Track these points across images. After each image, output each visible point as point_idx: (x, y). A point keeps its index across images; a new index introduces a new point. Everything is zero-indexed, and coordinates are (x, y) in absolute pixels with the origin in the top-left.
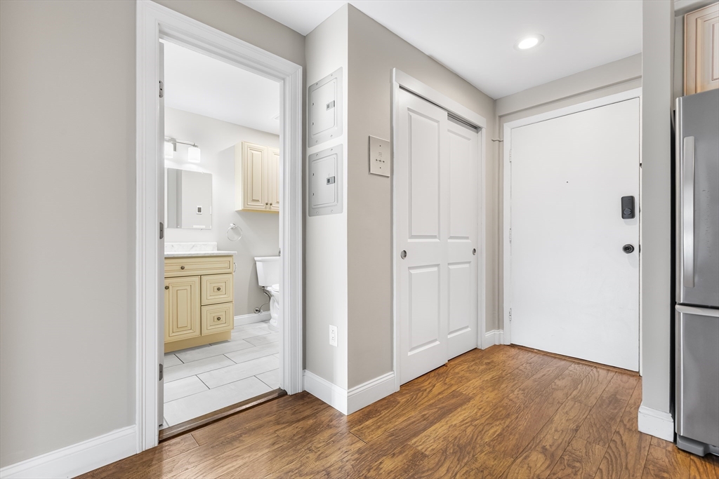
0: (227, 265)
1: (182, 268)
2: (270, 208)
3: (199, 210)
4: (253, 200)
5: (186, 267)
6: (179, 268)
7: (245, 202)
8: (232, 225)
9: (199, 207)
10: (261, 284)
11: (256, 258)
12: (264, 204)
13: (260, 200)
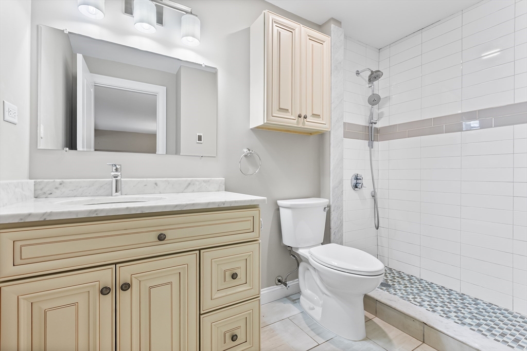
0: (248, 225)
1: (161, 238)
2: (304, 123)
3: (200, 138)
4: (281, 109)
5: (169, 235)
6: (153, 237)
7: (268, 111)
8: (245, 150)
9: (200, 134)
10: (287, 241)
11: (279, 202)
12: (295, 116)
13: (290, 110)
